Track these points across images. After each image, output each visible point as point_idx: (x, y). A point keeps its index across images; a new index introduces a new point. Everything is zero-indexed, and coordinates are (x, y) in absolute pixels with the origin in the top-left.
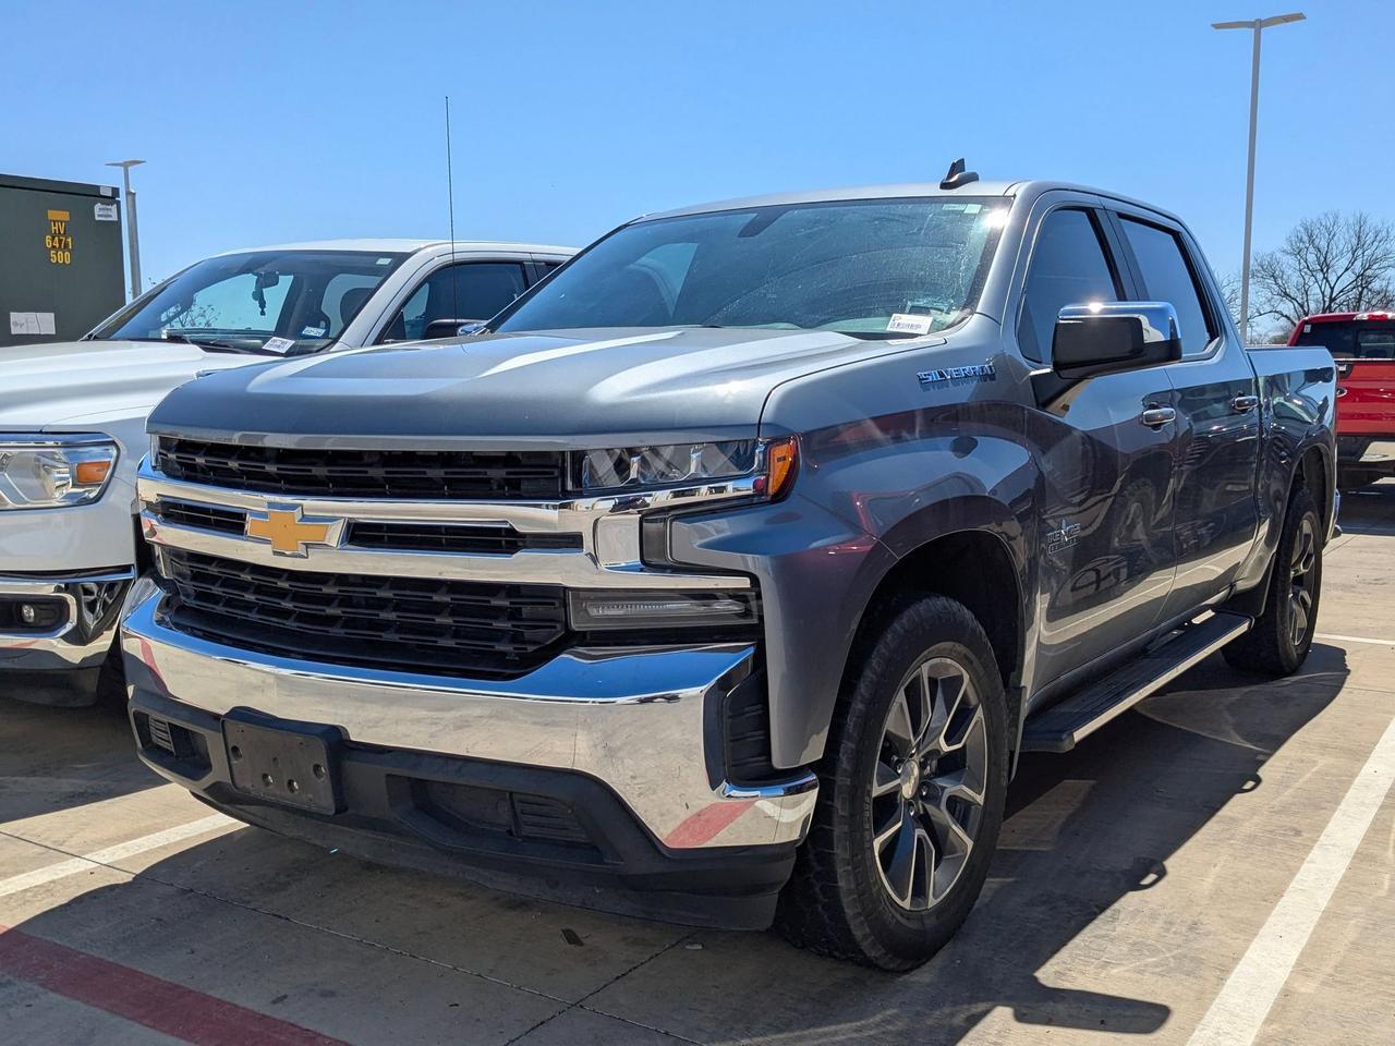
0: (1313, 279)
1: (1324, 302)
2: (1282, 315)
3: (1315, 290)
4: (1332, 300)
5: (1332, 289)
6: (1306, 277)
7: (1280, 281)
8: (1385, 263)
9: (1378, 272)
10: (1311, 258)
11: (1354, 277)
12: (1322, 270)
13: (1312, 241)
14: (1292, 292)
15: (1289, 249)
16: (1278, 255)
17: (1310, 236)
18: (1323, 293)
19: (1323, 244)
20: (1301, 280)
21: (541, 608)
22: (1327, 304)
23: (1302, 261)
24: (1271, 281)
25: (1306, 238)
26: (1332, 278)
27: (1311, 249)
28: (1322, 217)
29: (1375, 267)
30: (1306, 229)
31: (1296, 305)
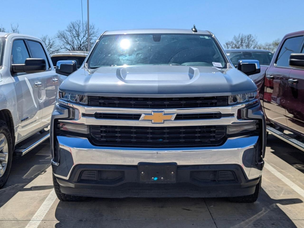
0: (75, 39)
1: (78, 45)
2: (68, 49)
3: (76, 42)
4: (81, 45)
5: (80, 42)
6: (73, 38)
7: (66, 39)
8: (94, 35)
9: (92, 38)
10: (74, 33)
11: (86, 39)
12: (77, 36)
13: (74, 28)
14: (70, 42)
15: (68, 30)
16: (65, 31)
17: (73, 26)
18: (78, 43)
19: (77, 29)
20: (72, 39)
21: (220, 130)
22: (79, 46)
23: (72, 33)
24: (64, 39)
25: (72, 27)
26: (80, 39)
27: (74, 30)
28: (76, 21)
29: (91, 36)
30: (72, 24)
31: (71, 46)
